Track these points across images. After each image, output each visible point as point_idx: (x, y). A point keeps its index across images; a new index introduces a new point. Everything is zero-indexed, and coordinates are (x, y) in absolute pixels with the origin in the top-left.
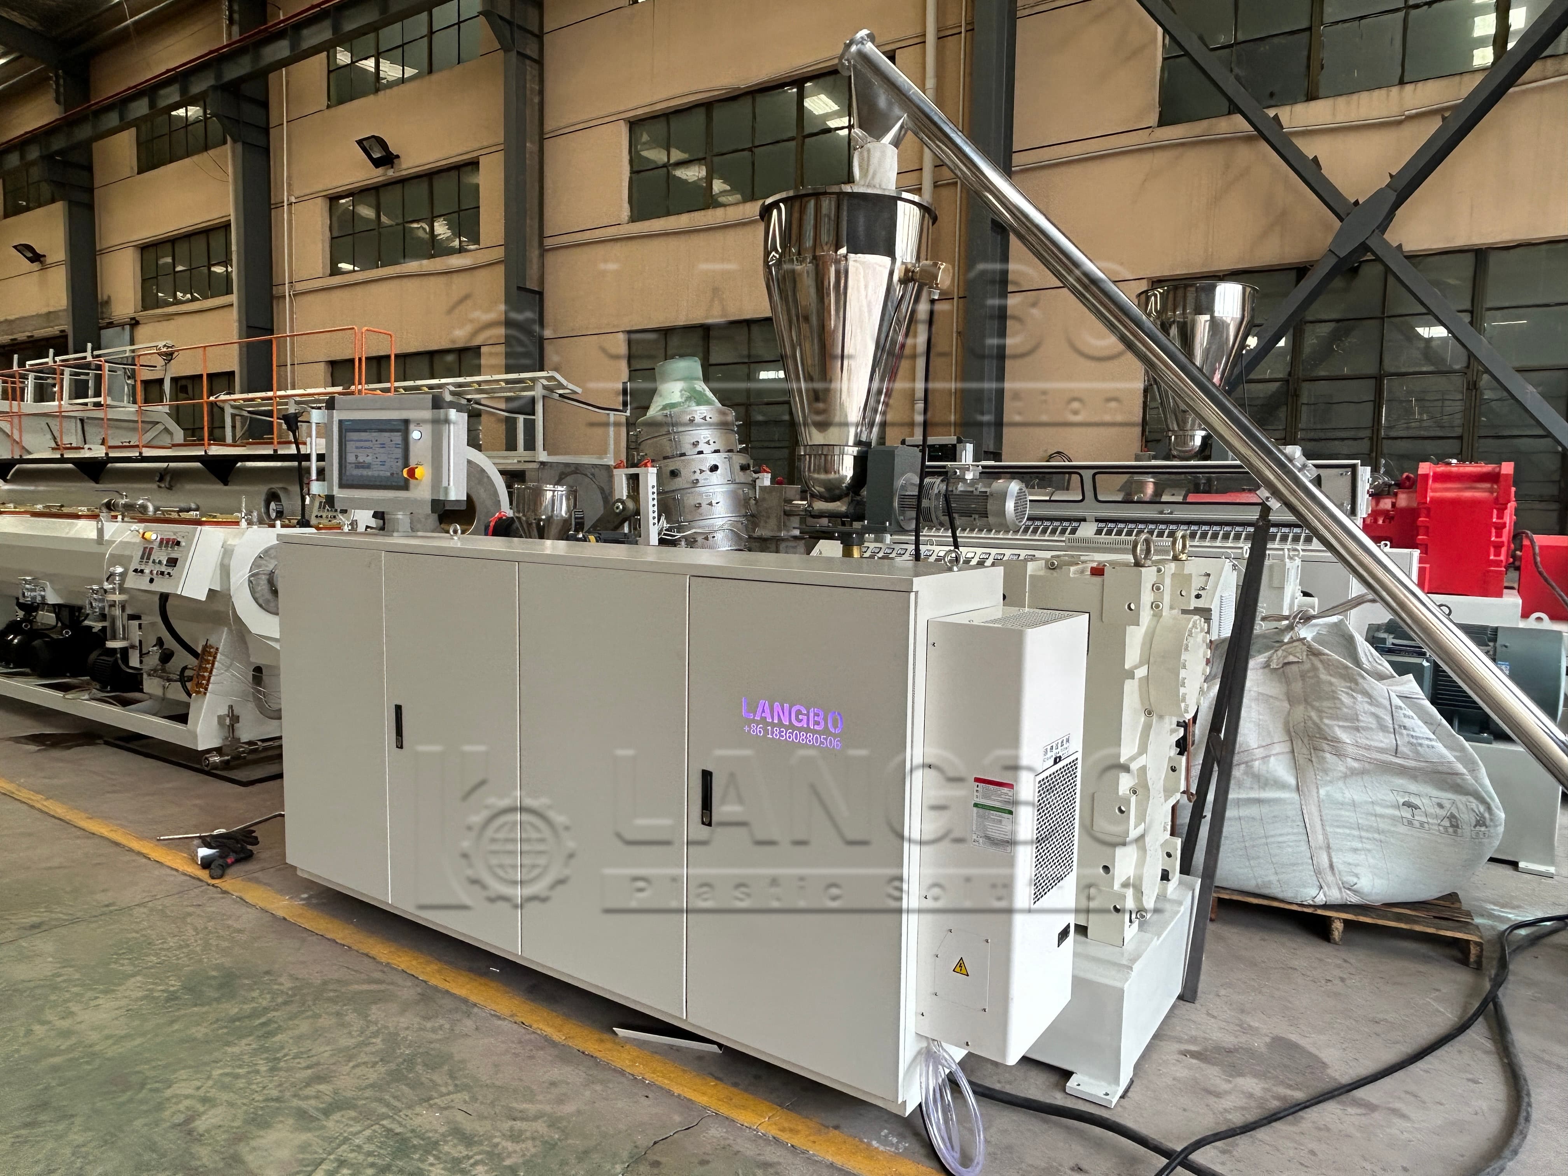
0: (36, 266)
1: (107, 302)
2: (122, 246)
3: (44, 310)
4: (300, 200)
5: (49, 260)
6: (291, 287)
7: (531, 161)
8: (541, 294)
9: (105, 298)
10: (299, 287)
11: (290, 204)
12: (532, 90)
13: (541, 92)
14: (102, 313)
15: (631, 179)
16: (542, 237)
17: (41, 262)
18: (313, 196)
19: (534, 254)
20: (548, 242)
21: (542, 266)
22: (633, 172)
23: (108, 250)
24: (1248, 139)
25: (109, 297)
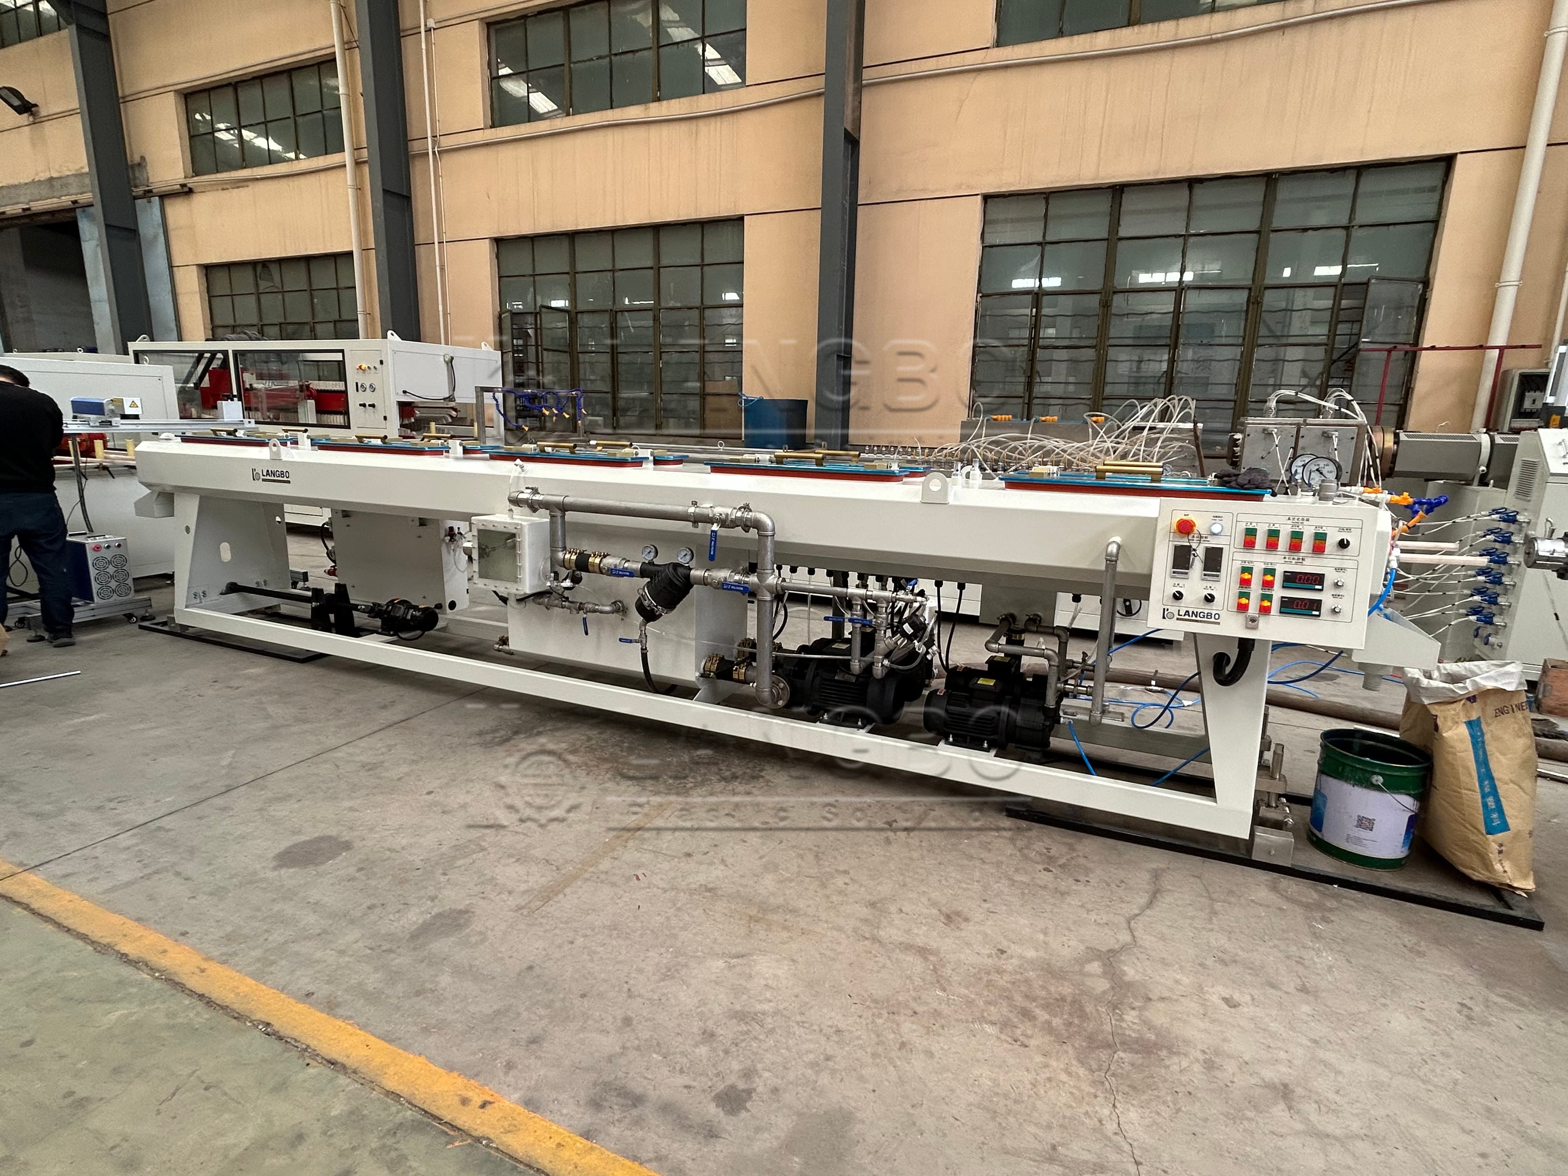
0: (25, 118)
1: (142, 164)
2: (159, 91)
3: (44, 176)
4: (443, 24)
5: (43, 112)
6: (434, 143)
9: (137, 159)
10: (446, 142)
11: (428, 30)
14: (135, 178)
17: (32, 114)
18: (463, 20)
23: (138, 97)
25: (143, 158)
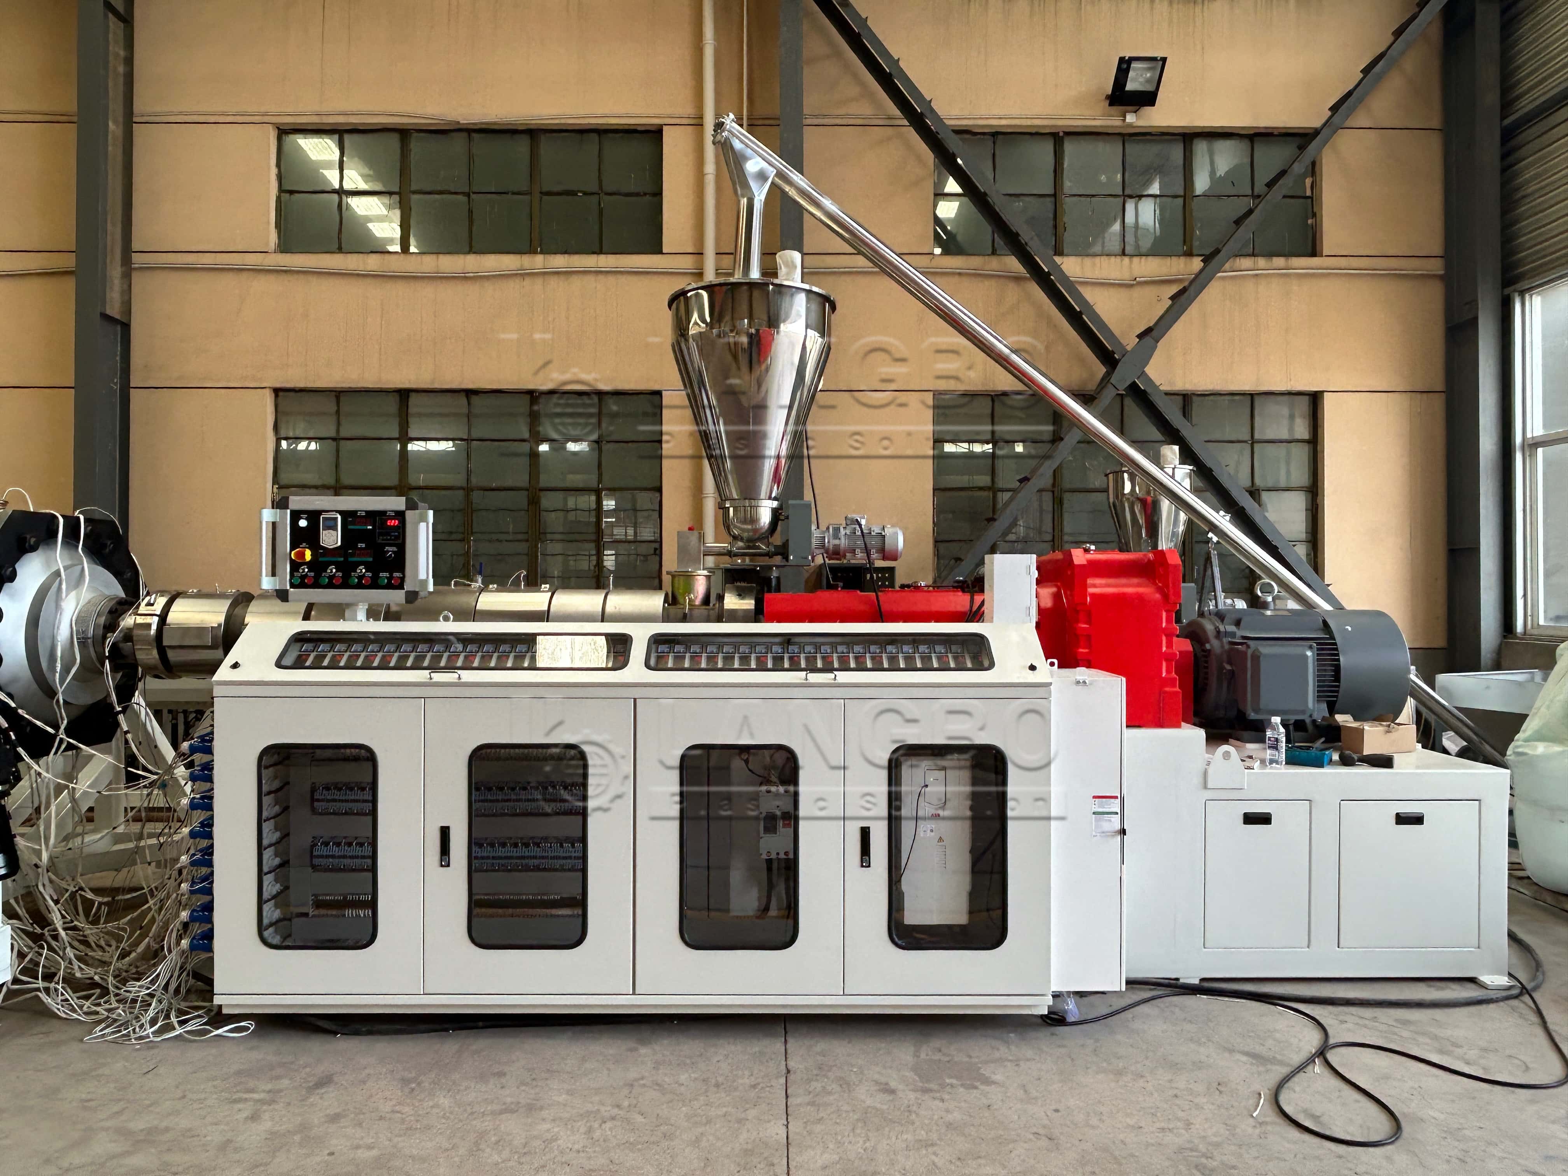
7: (114, 150)
8: (126, 327)
12: (117, 55)
13: (129, 61)
15: (279, 200)
16: (127, 251)
19: (115, 272)
20: (137, 259)
21: (127, 291)
22: (281, 190)
24: (1018, 279)
